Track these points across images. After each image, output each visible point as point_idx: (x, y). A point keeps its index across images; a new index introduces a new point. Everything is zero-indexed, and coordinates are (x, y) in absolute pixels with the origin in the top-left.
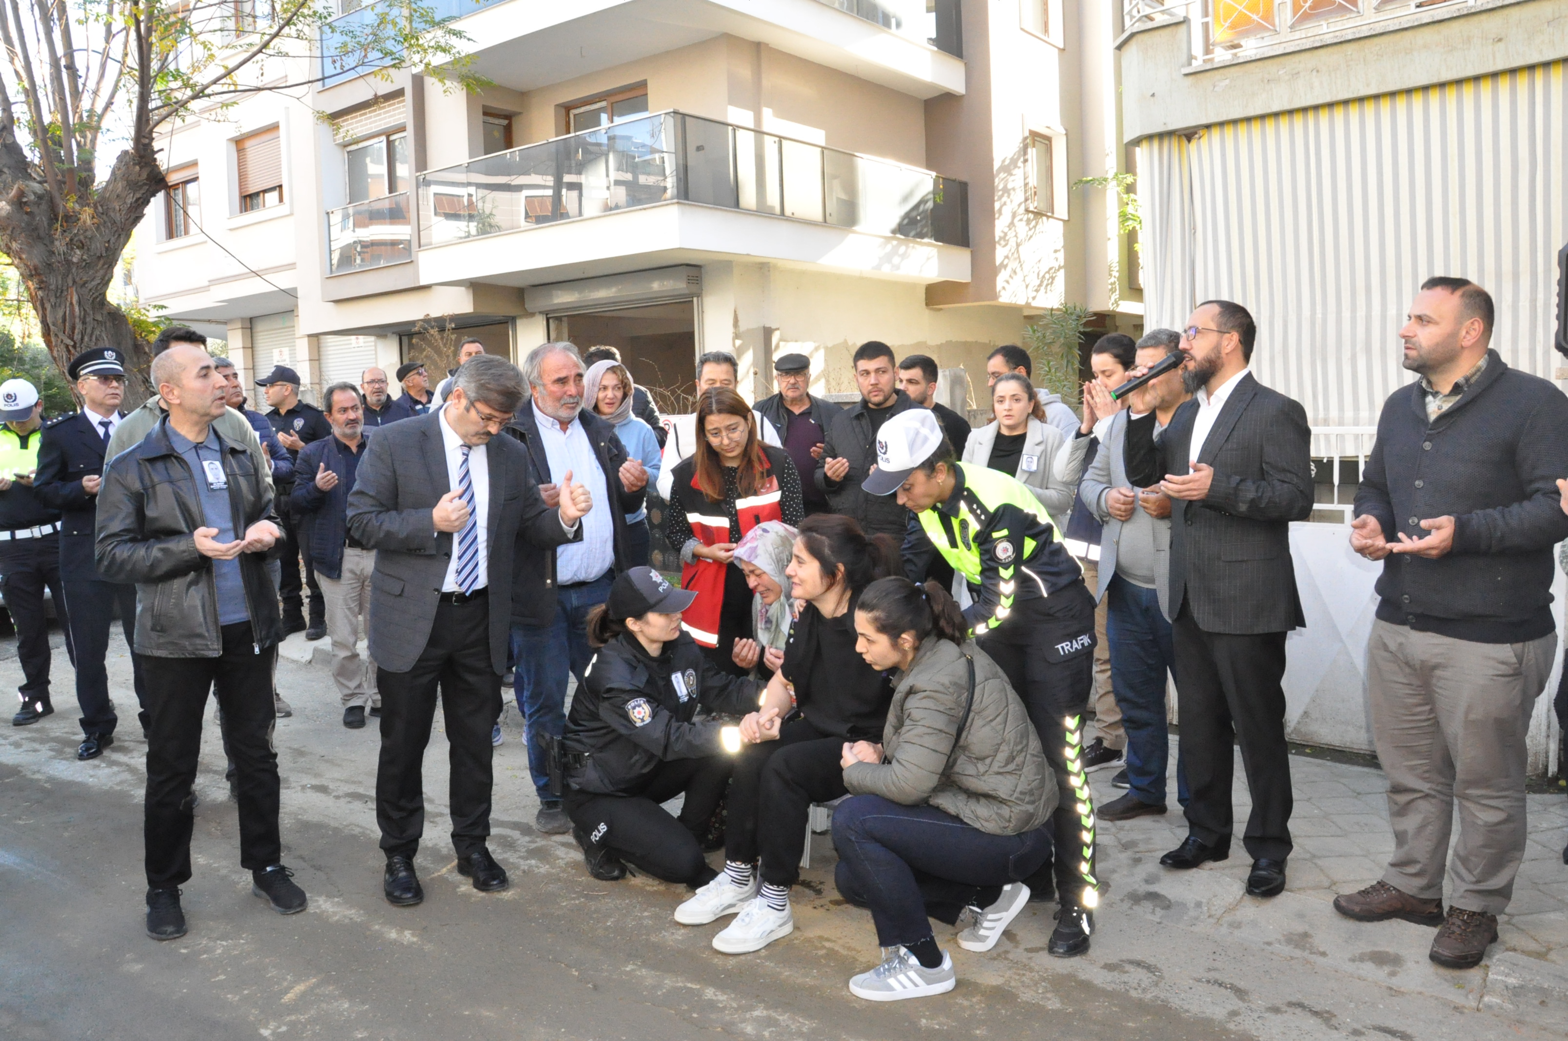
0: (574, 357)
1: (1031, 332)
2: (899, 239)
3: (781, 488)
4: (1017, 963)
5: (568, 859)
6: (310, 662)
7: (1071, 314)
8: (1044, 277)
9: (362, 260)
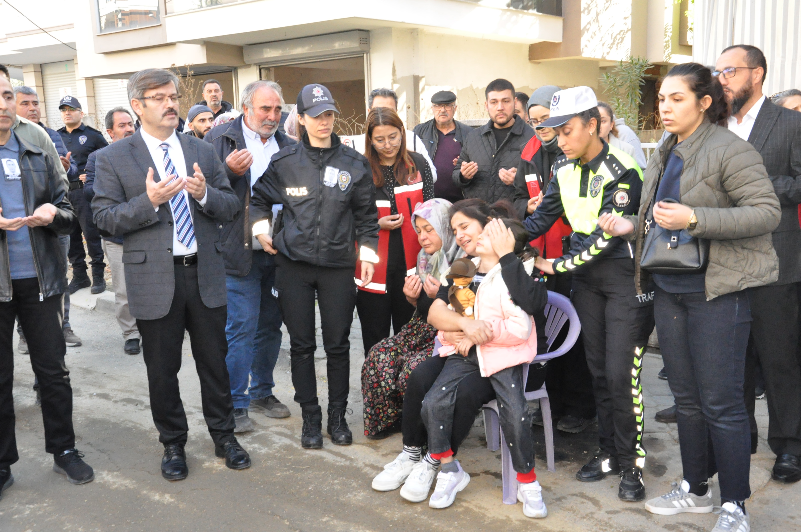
0: (278, 93)
1: (605, 78)
2: (511, 10)
3: (423, 181)
4: (600, 521)
5: (281, 444)
6: (95, 308)
7: (636, 64)
8: (615, 37)
9: (123, 24)
